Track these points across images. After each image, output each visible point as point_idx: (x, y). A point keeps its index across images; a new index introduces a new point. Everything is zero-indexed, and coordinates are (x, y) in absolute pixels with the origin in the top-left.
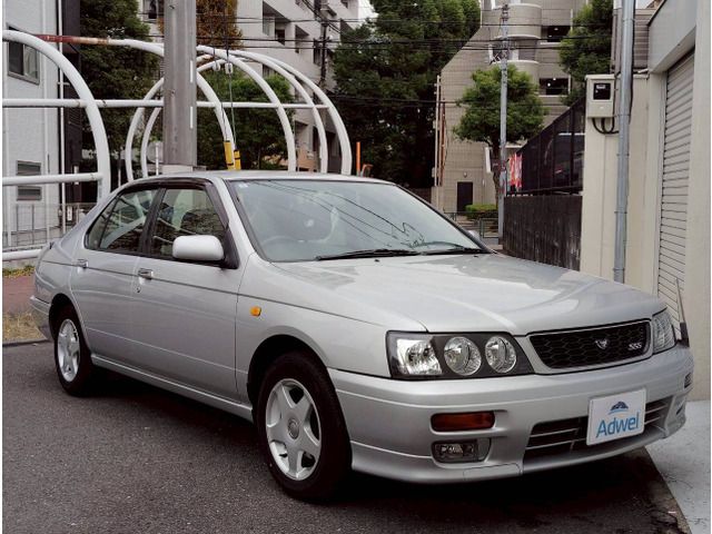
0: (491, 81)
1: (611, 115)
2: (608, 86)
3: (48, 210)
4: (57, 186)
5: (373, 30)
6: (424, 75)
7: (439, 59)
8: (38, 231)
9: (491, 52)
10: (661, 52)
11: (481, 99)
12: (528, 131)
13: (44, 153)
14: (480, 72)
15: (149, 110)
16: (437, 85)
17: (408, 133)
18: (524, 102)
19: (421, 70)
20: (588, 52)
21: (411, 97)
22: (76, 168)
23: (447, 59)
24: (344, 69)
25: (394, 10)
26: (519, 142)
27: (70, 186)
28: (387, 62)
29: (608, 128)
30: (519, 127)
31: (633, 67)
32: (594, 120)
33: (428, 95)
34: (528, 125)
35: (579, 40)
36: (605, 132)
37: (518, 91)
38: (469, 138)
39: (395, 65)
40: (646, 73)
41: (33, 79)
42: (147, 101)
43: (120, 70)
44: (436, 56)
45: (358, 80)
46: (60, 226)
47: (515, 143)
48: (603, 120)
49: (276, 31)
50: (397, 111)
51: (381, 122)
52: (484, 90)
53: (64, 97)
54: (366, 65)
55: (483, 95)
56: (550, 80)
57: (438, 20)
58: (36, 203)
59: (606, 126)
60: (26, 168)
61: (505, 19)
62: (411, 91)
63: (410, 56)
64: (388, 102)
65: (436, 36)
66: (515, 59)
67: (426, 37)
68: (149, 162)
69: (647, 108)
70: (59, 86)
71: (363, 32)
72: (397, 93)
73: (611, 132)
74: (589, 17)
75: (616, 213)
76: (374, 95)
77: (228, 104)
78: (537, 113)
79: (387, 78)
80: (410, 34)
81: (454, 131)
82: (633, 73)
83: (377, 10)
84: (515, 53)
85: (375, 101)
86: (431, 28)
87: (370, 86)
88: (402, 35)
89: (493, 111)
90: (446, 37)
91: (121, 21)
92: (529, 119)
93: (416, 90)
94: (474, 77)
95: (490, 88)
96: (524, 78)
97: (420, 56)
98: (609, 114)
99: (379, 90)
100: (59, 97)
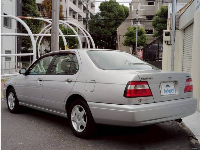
0: (133, 30)
1: (170, 40)
2: (169, 33)
3: (13, 63)
4: (15, 57)
5: (99, 15)
6: (114, 28)
7: (117, 24)
8: (11, 69)
9: (132, 22)
10: (183, 24)
11: (130, 35)
12: (142, 44)
13: (12, 48)
14: (129, 27)
15: (40, 37)
16: (117, 31)
17: (109, 44)
18: (141, 36)
19: (113, 27)
20: (159, 23)
21: (110, 34)
22: (20, 52)
23: (120, 24)
24: (91, 26)
25: (105, 10)
26: (140, 47)
27: (18, 57)
28: (103, 24)
29: (169, 44)
30: (140, 43)
31: (175, 28)
32: (165, 41)
33: (115, 34)
34: (143, 42)
35: (157, 20)
36: (168, 44)
37: (140, 33)
38: (126, 45)
39: (105, 25)
40: (179, 29)
41: (10, 28)
42: (40, 34)
43: (32, 26)
44: (117, 23)
45: (95, 29)
46: (16, 68)
47: (139, 47)
48: (168, 41)
49: (73, 15)
50: (106, 38)
51: (102, 41)
52: (131, 32)
53: (18, 33)
54: (98, 25)
55: (130, 34)
56: (148, 30)
57: (118, 13)
58: (10, 61)
59: (168, 43)
60: (7, 52)
61: (137, 13)
62: (110, 32)
63: (109, 23)
64: (104, 35)
65: (117, 17)
66: (139, 24)
67: (114, 18)
68: (40, 51)
69: (179, 38)
70: (16, 30)
71: (97, 16)
72: (106, 33)
73: (170, 45)
74: (160, 13)
75: (171, 65)
76: (100, 33)
77: (66, 36)
78: (145, 39)
79: (103, 29)
80: (110, 17)
81: (122, 43)
82: (175, 29)
83: (101, 10)
84: (139, 23)
85: (100, 35)
86: (115, 15)
87: (99, 31)
88: (107, 17)
89: (133, 38)
90: (119, 18)
91: (33, 12)
92: (143, 41)
93: (111, 32)
94: (128, 29)
95: (132, 32)
96: (142, 29)
97: (113, 23)
98: (169, 40)
99: (101, 32)
100: (16, 33)
